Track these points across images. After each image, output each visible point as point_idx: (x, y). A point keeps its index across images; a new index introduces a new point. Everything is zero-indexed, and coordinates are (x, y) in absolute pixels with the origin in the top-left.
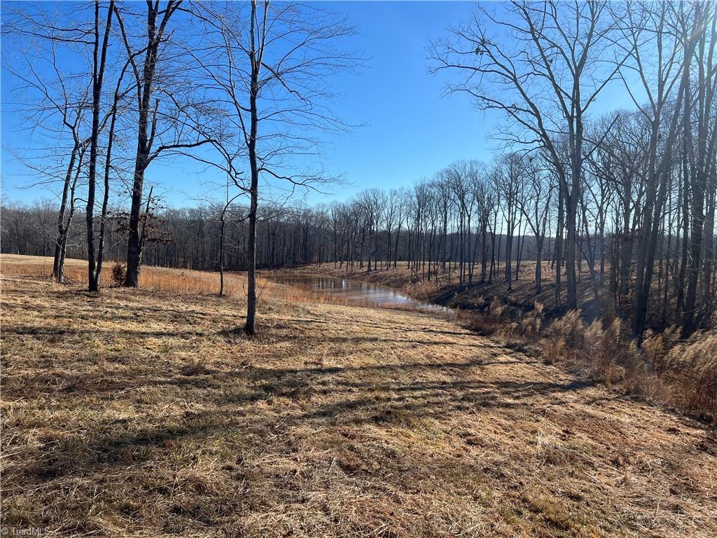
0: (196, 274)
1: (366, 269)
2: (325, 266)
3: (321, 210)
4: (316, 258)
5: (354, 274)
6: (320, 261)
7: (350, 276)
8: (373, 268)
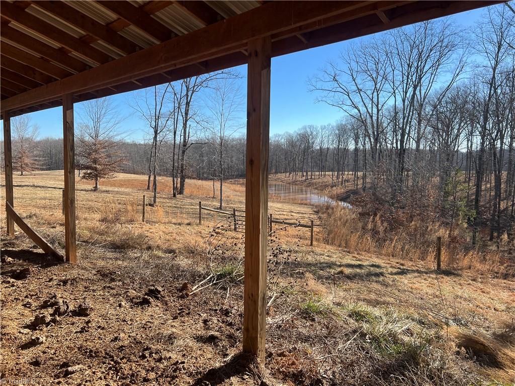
0: (200, 182)
1: (304, 178)
2: (279, 175)
3: (277, 138)
4: (274, 171)
5: (297, 181)
6: (276, 173)
7: (294, 183)
8: (309, 177)
